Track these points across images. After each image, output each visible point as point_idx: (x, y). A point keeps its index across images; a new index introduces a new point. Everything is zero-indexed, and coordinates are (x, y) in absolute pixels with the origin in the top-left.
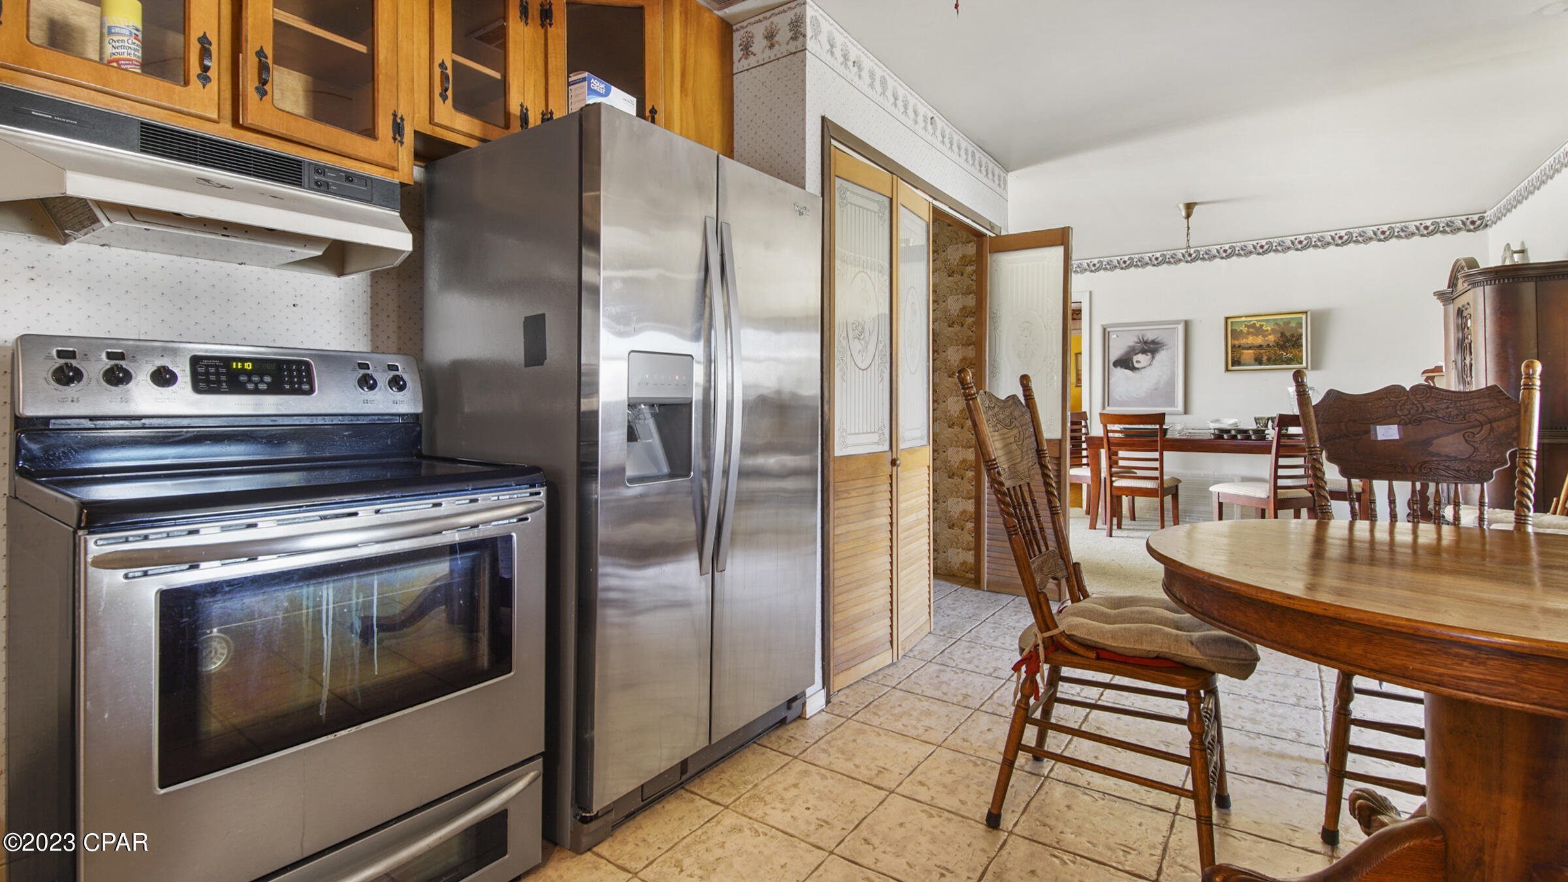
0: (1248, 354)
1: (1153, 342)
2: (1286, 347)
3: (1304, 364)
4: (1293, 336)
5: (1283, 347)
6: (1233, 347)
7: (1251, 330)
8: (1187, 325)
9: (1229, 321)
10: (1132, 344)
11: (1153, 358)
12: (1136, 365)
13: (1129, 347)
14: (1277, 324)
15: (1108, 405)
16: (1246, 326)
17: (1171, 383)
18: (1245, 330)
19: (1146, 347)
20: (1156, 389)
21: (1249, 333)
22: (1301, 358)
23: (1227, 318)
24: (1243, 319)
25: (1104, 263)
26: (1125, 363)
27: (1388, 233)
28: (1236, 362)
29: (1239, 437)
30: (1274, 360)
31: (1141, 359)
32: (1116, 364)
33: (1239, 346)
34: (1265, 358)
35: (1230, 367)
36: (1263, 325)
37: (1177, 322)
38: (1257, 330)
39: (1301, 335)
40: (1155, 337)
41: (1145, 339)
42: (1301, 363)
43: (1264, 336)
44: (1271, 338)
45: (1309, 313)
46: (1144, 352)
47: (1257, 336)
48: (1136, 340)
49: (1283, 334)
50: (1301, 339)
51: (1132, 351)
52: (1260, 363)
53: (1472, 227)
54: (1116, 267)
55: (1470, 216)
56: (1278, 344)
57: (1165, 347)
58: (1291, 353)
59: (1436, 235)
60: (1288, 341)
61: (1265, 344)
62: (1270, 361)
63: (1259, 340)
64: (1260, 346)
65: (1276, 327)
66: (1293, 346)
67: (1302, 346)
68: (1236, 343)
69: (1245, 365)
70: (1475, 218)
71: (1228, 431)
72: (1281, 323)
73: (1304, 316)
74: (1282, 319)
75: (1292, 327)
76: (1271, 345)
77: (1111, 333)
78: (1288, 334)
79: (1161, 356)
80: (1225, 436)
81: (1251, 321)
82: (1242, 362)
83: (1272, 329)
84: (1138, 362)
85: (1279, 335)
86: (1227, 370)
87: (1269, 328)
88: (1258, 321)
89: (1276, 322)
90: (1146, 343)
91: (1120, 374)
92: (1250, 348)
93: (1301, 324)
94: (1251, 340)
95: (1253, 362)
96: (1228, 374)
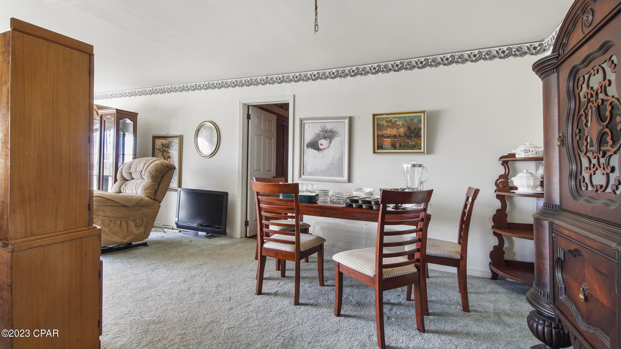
0: (387, 141)
1: (331, 131)
2: (411, 137)
3: (422, 150)
4: (415, 129)
5: (409, 137)
6: (378, 136)
7: (389, 124)
8: (351, 120)
9: (376, 117)
10: (318, 132)
11: (330, 142)
12: (320, 147)
13: (316, 134)
14: (405, 120)
15: (303, 174)
16: (386, 121)
17: (341, 160)
18: (385, 124)
19: (326, 135)
20: (332, 164)
21: (388, 126)
22: (421, 145)
23: (374, 115)
24: (384, 116)
25: (303, 76)
26: (314, 145)
27: (478, 56)
28: (380, 147)
29: (364, 206)
30: (404, 146)
31: (323, 143)
32: (308, 146)
33: (382, 136)
34: (398, 145)
35: (376, 151)
36: (396, 121)
37: (344, 118)
38: (392, 124)
39: (421, 129)
40: (331, 128)
41: (326, 129)
42: (421, 149)
43: (398, 129)
44: (402, 130)
45: (426, 112)
46: (325, 138)
47: (393, 128)
48: (320, 129)
49: (409, 128)
50: (421, 131)
51: (319, 137)
52: (395, 148)
53: (534, 52)
54: (309, 79)
55: (533, 44)
56: (406, 135)
57: (337, 135)
58: (414, 141)
59: (510, 57)
60: (413, 133)
61: (398, 135)
62: (401, 147)
63: (394, 132)
64: (395, 136)
65: (405, 123)
66: (416, 136)
67: (421, 136)
68: (380, 133)
69: (385, 149)
70: (536, 45)
71: (357, 201)
72: (408, 120)
73: (422, 115)
74: (408, 116)
75: (415, 122)
76: (402, 135)
77: (305, 124)
78: (412, 128)
79: (336, 141)
80: (354, 205)
81: (389, 118)
82: (384, 147)
83: (402, 124)
84: (321, 145)
85: (407, 128)
86: (374, 152)
87: (400, 123)
88: (394, 118)
89: (405, 119)
90: (326, 131)
91: (310, 152)
92: (388, 137)
93: (421, 120)
94: (389, 131)
95: (390, 147)
96: (375, 155)
